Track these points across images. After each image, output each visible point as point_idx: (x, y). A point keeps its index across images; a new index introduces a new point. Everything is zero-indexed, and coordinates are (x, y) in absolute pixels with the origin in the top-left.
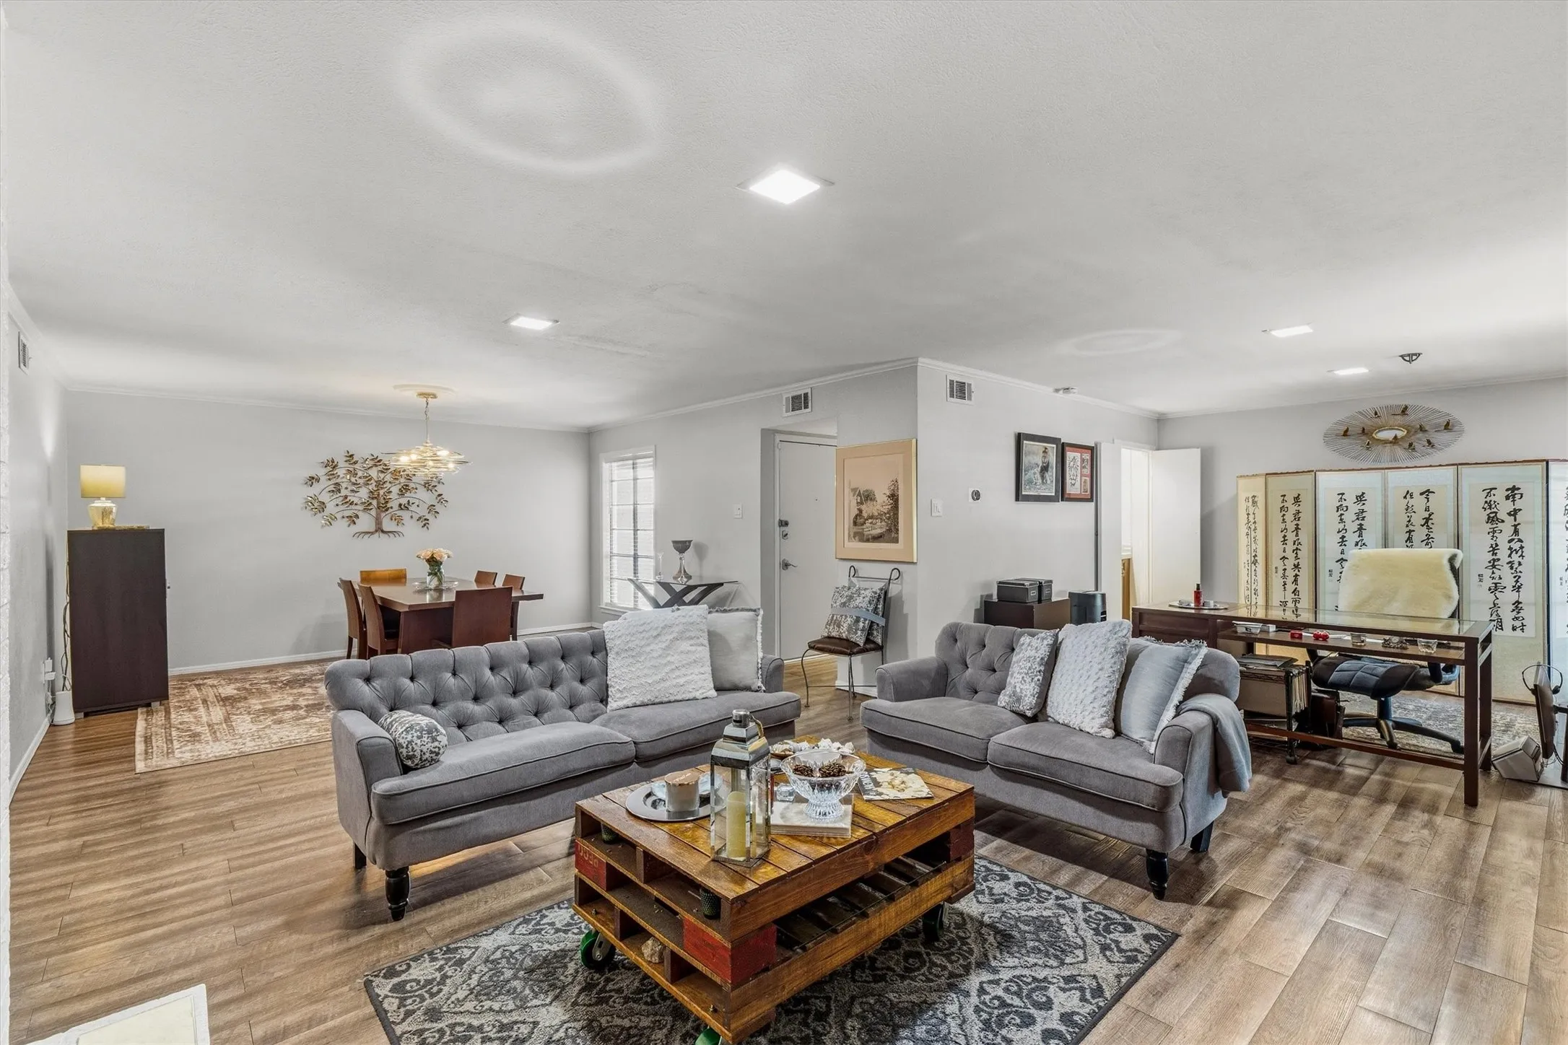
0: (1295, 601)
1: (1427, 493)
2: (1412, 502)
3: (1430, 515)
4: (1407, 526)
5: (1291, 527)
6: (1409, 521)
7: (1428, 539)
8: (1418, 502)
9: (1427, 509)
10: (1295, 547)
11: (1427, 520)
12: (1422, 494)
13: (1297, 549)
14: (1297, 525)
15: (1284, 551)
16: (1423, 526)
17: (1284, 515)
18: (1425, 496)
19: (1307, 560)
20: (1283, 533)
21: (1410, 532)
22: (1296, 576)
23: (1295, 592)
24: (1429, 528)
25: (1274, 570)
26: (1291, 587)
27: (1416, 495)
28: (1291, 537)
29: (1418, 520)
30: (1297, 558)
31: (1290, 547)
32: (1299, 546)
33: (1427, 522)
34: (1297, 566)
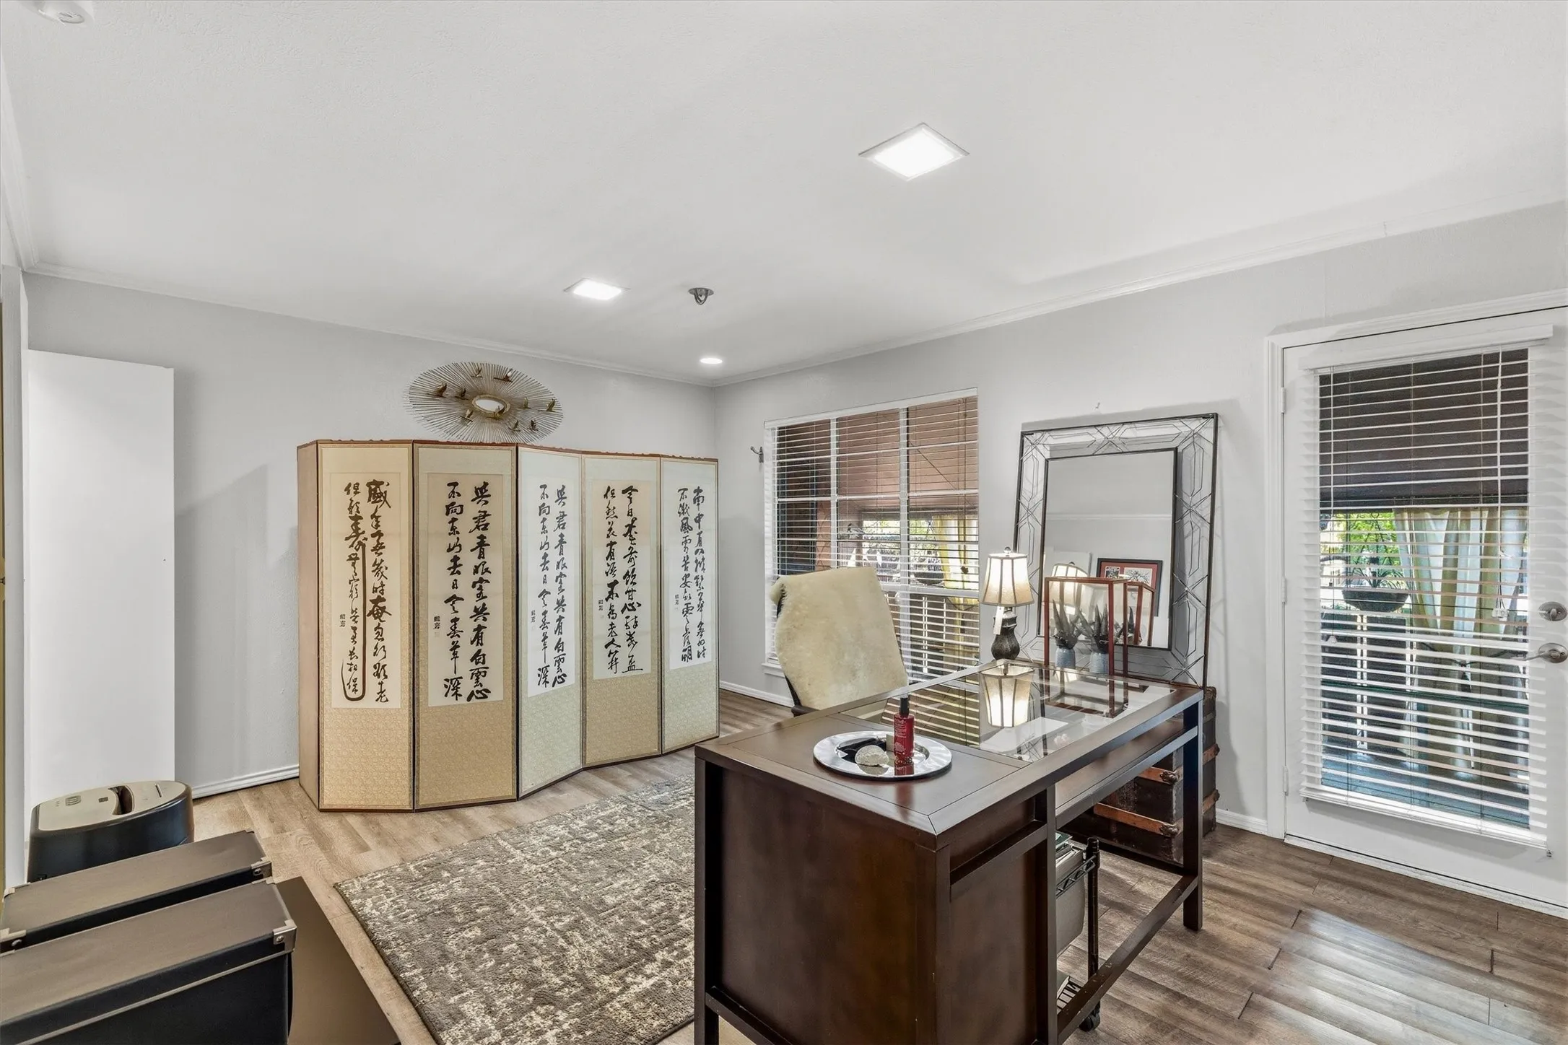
0: (477, 675)
1: (629, 490)
2: (614, 502)
3: (633, 521)
4: (608, 536)
5: (470, 540)
6: (610, 530)
7: (631, 553)
8: (620, 502)
9: (630, 513)
10: (477, 577)
11: (631, 527)
12: (624, 492)
13: (481, 580)
14: (482, 537)
15: (455, 586)
16: (625, 535)
17: (454, 520)
18: (627, 494)
19: (500, 598)
20: (452, 554)
21: (611, 544)
22: (480, 628)
23: (477, 657)
24: (632, 539)
25: (432, 623)
26: (467, 650)
27: (618, 493)
28: (469, 559)
29: (620, 528)
30: (481, 596)
31: (466, 578)
32: (486, 576)
33: (630, 531)
34: (480, 612)
